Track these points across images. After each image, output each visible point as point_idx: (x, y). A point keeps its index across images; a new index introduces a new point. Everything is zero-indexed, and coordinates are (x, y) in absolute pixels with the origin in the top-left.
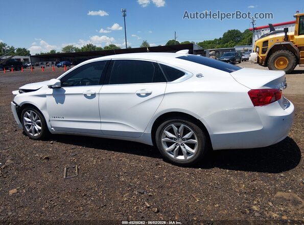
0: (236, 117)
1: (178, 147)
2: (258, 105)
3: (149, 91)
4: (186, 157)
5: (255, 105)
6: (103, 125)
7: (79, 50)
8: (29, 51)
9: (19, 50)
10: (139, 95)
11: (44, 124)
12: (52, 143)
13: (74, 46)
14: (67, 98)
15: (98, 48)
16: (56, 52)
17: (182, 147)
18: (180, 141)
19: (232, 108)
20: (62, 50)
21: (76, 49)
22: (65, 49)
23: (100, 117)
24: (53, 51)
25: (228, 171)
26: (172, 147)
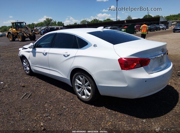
0: (111, 76)
1: (83, 90)
2: (124, 69)
3: (68, 54)
4: (86, 97)
5: (122, 69)
6: (51, 71)
7: (89, 22)
8: (64, 23)
9: (59, 23)
10: (64, 55)
11: (30, 67)
12: (33, 78)
13: (87, 20)
14: (37, 54)
15: (100, 21)
16: (77, 24)
17: (84, 90)
18: (83, 87)
19: (108, 70)
20: (81, 23)
21: (88, 22)
22: (82, 22)
23: (49, 67)
24: (75, 23)
25: (109, 110)
26: (80, 89)
